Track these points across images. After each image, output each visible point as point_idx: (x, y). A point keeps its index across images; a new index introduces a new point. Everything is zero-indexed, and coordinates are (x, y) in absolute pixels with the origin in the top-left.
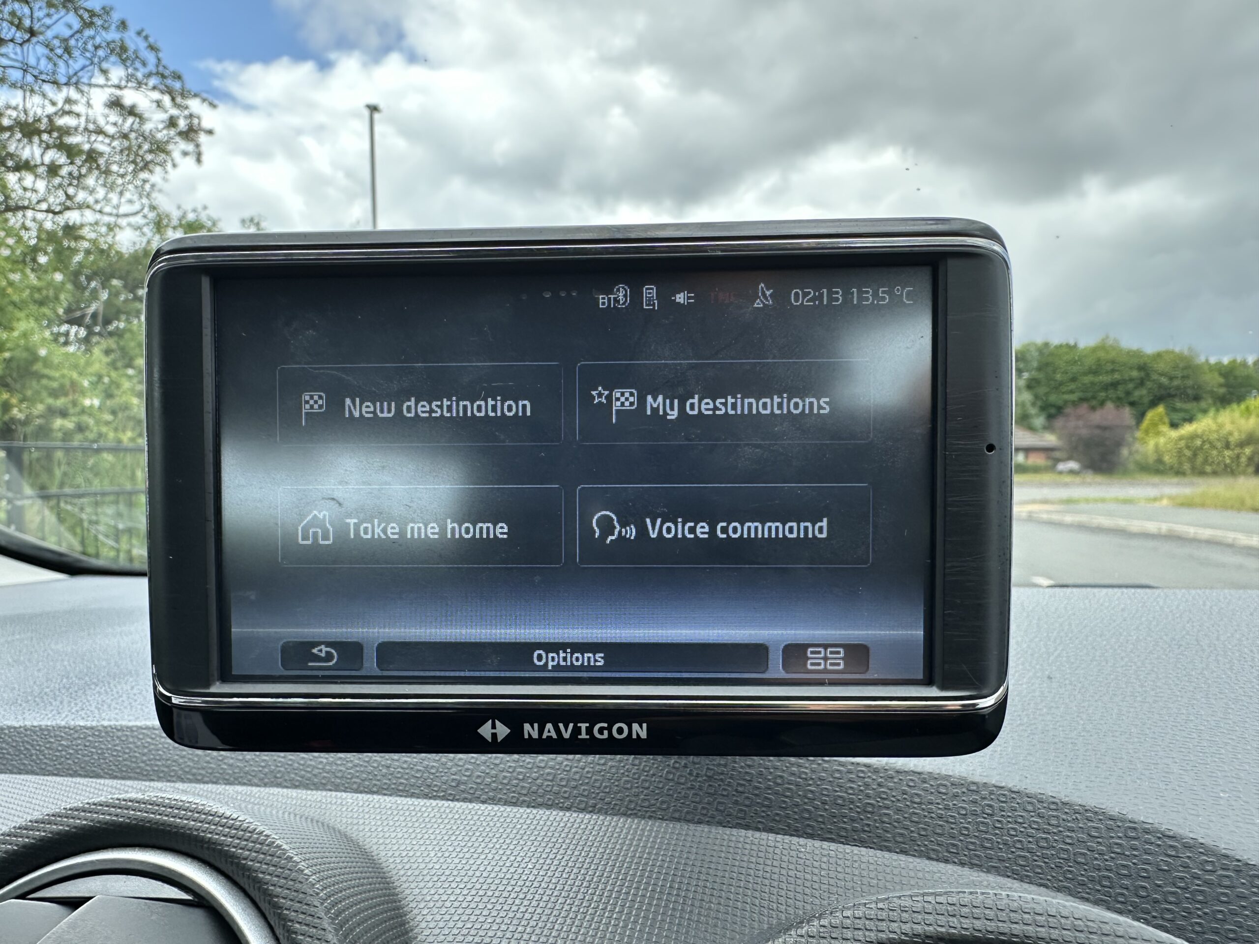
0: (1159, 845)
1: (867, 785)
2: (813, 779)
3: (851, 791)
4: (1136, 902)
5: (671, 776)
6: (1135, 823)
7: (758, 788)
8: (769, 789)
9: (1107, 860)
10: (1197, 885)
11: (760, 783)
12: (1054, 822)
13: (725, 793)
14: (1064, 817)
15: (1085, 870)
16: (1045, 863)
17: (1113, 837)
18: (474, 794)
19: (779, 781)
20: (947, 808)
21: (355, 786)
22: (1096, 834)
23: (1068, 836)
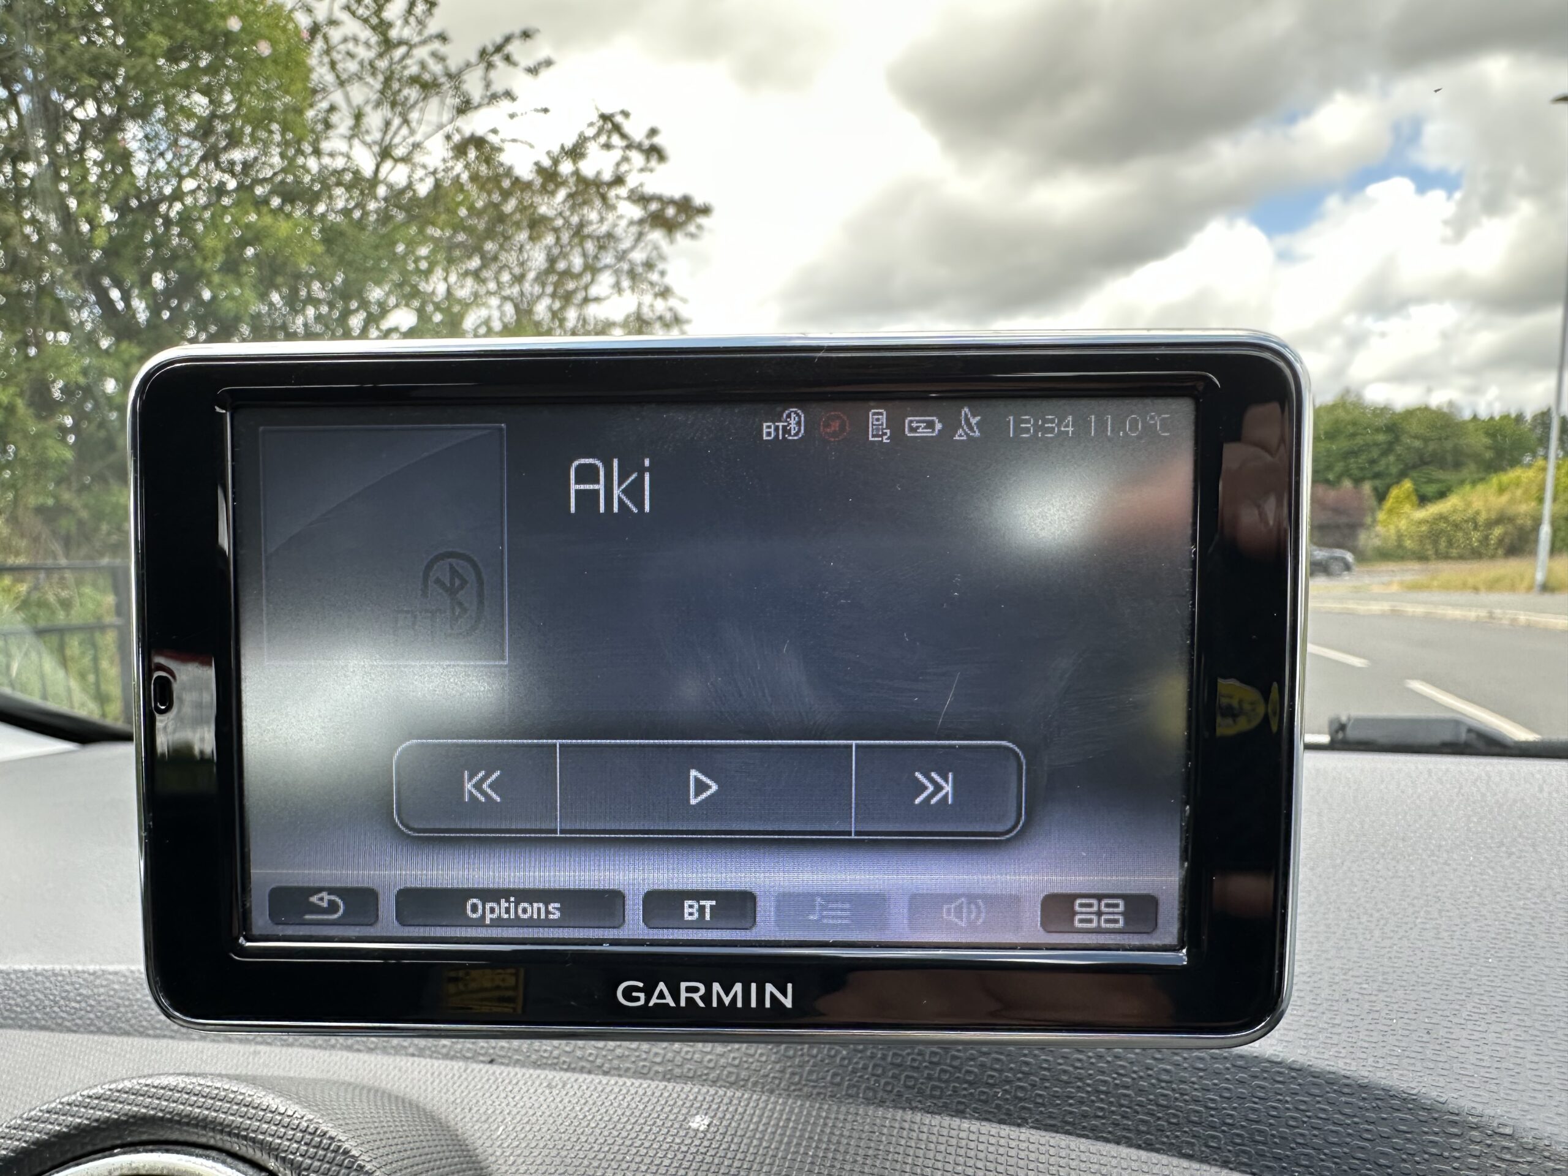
0: (1489, 1146)
1: (1098, 1056)
6: (1455, 1114)
7: (957, 1058)
8: (973, 1059)
9: (1418, 1163)
11: (959, 1051)
12: (1348, 1110)
14: (1361, 1104)
16: (1335, 1163)
18: (593, 1063)
20: (1204, 1089)
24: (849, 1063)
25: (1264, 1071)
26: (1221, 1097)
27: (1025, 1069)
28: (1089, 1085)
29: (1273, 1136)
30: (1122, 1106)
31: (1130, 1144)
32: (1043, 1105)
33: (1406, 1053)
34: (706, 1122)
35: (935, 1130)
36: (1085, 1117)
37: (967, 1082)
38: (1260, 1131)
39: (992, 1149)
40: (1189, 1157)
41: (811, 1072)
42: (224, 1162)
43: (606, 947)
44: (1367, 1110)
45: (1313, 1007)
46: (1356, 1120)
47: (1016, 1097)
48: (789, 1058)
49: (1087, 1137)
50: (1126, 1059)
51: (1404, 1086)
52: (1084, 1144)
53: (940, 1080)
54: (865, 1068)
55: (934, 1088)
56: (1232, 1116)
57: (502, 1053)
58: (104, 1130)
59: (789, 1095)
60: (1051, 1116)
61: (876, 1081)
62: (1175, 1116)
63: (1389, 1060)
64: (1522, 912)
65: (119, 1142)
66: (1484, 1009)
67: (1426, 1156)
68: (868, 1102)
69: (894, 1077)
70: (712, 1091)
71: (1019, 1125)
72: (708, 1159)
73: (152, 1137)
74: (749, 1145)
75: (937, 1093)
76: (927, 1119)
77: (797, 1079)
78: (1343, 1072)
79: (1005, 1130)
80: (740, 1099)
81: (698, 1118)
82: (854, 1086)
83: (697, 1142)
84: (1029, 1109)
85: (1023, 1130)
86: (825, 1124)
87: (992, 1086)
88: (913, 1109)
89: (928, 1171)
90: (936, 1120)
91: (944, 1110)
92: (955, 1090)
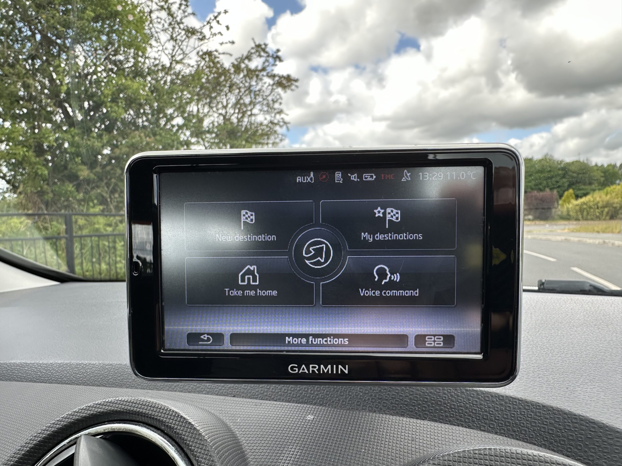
0: (587, 426)
1: (452, 396)
2: (427, 393)
3: (444, 398)
4: (576, 452)
5: (361, 390)
6: (576, 416)
7: (402, 396)
8: (407, 397)
9: (563, 432)
10: (605, 445)
11: (402, 394)
12: (538, 414)
13: (387, 398)
14: (544, 412)
15: (553, 437)
16: (534, 433)
17: (566, 422)
18: (271, 397)
19: (411, 393)
20: (489, 407)
21: (217, 392)
22: (558, 420)
23: (545, 421)
24: (363, 398)
25: (510, 401)
26: (495, 410)
27: (426, 400)
28: (448, 406)
29: (513, 423)
30: (460, 413)
31: (462, 426)
32: (432, 413)
33: (560, 395)
34: (312, 417)
35: (394, 421)
36: (447, 417)
37: (405, 404)
38: (508, 422)
39: (414, 427)
40: (484, 431)
41: (349, 401)
42: (145, 427)
43: (285, 353)
44: (545, 414)
45: (527, 380)
46: (542, 418)
47: (423, 410)
48: (342, 396)
49: (448, 424)
50: (461, 397)
51: (558, 406)
52: (447, 426)
53: (395, 404)
54: (369, 399)
55: (393, 406)
56: (499, 417)
57: (238, 393)
58: (102, 416)
59: (342, 409)
60: (435, 417)
61: (372, 404)
62: (478, 416)
63: (553, 397)
64: (602, 348)
65: (107, 420)
66: (587, 381)
67: (566, 430)
68: (370, 411)
69: (379, 403)
70: (314, 407)
71: (424, 420)
72: (313, 430)
73: (119, 418)
74: (328, 425)
75: (394, 408)
76: (391, 417)
77: (344, 403)
78: (538, 402)
79: (419, 421)
80: (324, 410)
81: (309, 416)
82: (365, 406)
83: (309, 424)
84: (427, 414)
85: (425, 421)
86: (355, 419)
87: (414, 406)
88: (386, 414)
89: (392, 435)
90: (394, 417)
91: (397, 414)
92: (401, 407)
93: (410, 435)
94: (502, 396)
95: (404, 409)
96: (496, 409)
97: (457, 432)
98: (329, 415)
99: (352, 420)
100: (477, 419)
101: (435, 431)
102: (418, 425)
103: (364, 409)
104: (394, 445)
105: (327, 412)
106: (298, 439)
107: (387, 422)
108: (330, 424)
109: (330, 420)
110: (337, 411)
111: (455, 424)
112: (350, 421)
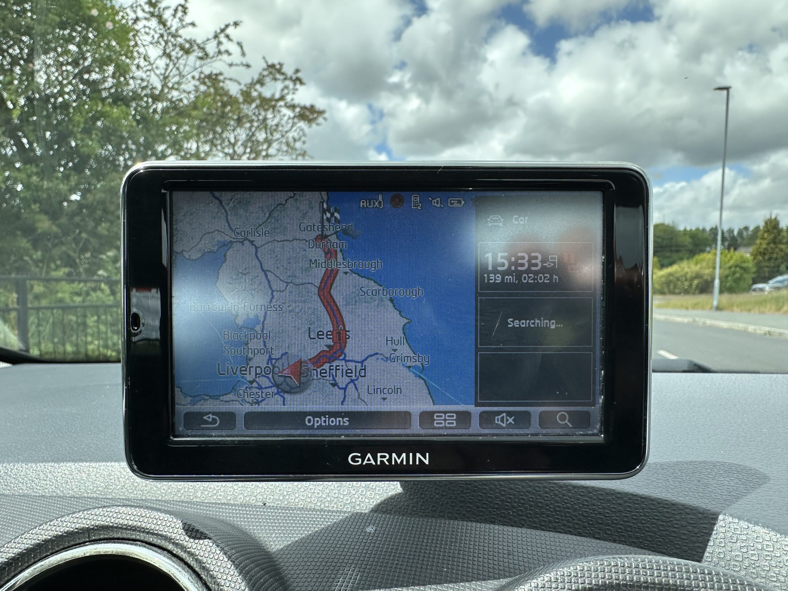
1: (556, 495)
2: (523, 492)
3: (546, 499)
5: (437, 491)
7: (491, 497)
8: (498, 498)
11: (491, 494)
12: (667, 515)
13: (471, 501)
14: (673, 512)
15: (687, 543)
16: (663, 539)
19: (503, 493)
20: (604, 508)
22: (691, 522)
23: (676, 524)
24: (440, 501)
25: (630, 499)
26: (611, 511)
27: (522, 501)
28: (551, 508)
29: (635, 528)
30: (567, 517)
31: (571, 533)
32: (531, 518)
33: (691, 490)
34: (374, 529)
35: (482, 530)
36: (550, 522)
37: (495, 508)
38: (629, 526)
39: (509, 537)
40: (599, 539)
41: (422, 505)
43: (343, 438)
44: (676, 514)
46: (671, 519)
47: (519, 515)
48: (412, 499)
49: (552, 531)
50: (568, 496)
51: (691, 503)
52: (552, 534)
53: (483, 508)
54: (447, 503)
55: (480, 511)
56: (616, 520)
58: (81, 533)
59: (412, 516)
60: (535, 523)
61: (453, 509)
62: (591, 521)
67: (702, 534)
68: (450, 518)
69: (461, 507)
71: (520, 527)
72: (376, 545)
73: (106, 537)
74: (395, 539)
75: (482, 514)
76: (478, 525)
77: (415, 509)
79: (515, 529)
80: (389, 518)
81: (370, 527)
82: (443, 512)
83: (370, 538)
84: (525, 520)
85: (523, 529)
86: (431, 528)
87: (507, 509)
88: (471, 521)
89: (481, 548)
90: (483, 525)
91: (485, 521)
92: (490, 512)
93: (505, 548)
94: (619, 493)
95: (494, 515)
96: (614, 510)
97: (566, 542)
98: (396, 525)
99: (427, 531)
100: (589, 524)
101: (538, 541)
102: (514, 534)
103: (441, 516)
104: (486, 561)
105: (393, 521)
106: (357, 558)
107: (473, 532)
108: (398, 537)
109: (398, 532)
110: (407, 519)
111: (562, 531)
112: (425, 531)
